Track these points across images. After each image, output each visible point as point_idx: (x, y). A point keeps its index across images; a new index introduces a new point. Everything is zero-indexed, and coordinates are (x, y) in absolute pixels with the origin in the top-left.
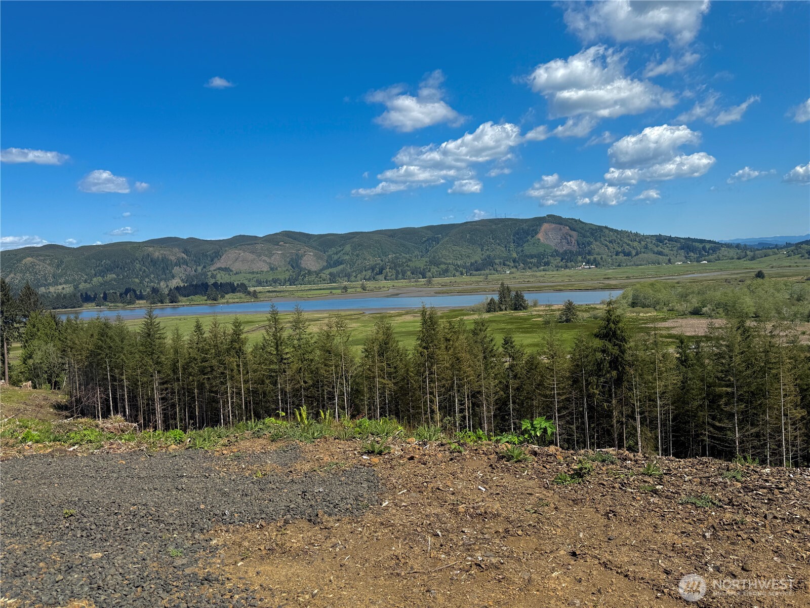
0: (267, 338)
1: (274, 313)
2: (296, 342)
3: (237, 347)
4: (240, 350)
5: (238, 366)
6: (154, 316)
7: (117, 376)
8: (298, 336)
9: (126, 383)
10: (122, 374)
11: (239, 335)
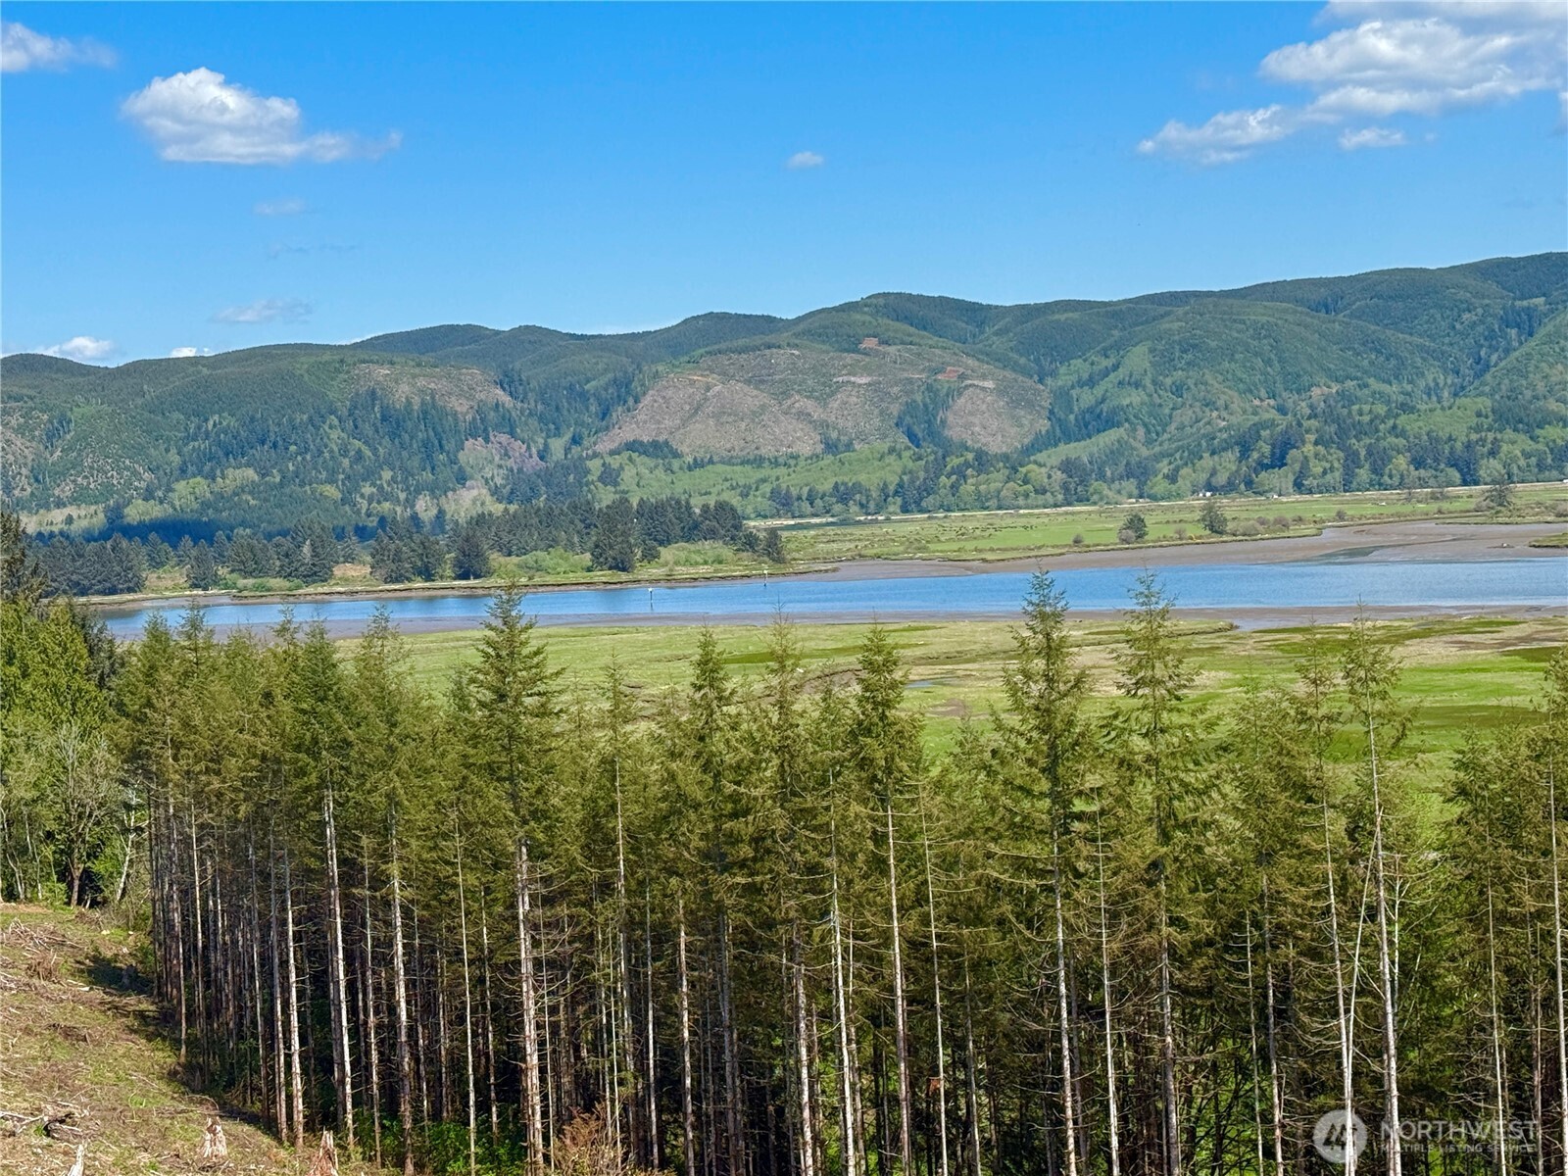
0: (1013, 720)
1: (1046, 617)
2: (1139, 744)
3: (879, 756)
4: (888, 771)
5: (879, 839)
6: (523, 623)
7: (366, 861)
8: (1146, 717)
9: (398, 892)
10: (385, 857)
11: (887, 704)
